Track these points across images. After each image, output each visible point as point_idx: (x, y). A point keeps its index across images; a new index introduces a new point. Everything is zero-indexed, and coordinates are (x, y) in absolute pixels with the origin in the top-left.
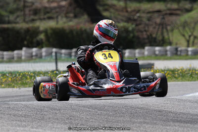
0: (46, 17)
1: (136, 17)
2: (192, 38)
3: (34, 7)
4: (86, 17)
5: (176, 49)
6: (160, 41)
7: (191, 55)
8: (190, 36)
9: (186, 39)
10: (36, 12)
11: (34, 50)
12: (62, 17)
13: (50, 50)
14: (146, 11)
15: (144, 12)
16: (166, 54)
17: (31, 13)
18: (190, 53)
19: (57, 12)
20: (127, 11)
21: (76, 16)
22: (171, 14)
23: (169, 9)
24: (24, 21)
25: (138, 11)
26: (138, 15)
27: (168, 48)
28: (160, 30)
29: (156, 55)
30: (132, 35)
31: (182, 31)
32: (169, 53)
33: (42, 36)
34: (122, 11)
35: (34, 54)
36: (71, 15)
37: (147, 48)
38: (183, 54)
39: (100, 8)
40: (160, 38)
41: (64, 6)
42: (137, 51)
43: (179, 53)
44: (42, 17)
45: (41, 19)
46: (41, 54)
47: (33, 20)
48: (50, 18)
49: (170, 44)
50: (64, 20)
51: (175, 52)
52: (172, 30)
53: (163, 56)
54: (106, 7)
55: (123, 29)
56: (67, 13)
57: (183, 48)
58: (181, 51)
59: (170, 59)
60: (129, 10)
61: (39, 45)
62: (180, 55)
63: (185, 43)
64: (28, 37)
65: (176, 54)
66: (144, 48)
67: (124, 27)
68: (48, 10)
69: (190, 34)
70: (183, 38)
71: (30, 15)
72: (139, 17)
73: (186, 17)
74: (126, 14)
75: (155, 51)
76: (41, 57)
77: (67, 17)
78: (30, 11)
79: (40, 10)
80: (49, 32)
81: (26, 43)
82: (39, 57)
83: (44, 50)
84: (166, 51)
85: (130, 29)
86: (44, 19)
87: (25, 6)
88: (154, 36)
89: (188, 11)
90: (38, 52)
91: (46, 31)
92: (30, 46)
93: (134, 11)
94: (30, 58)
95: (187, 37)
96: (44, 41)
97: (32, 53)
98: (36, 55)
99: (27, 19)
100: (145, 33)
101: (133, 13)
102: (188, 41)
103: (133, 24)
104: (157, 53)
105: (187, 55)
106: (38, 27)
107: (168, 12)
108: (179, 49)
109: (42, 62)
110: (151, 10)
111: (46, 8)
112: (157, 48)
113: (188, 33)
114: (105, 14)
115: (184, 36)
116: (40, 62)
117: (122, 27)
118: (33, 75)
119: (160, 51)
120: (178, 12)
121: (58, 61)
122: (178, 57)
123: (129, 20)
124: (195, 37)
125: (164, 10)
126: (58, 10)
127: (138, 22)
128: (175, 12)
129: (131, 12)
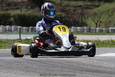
0: (14, 8)
1: (67, 9)
2: (99, 22)
3: (8, 2)
5: (90, 28)
6: (80, 24)
7: (98, 32)
8: (98, 21)
9: (95, 23)
10: (9, 5)
11: (7, 27)
12: (24, 8)
13: (16, 27)
14: (73, 6)
15: (72, 6)
16: (84, 32)
17: (6, 5)
18: (97, 31)
19: (21, 5)
20: (62, 6)
21: (32, 8)
22: (87, 8)
23: (86, 5)
24: (2, 10)
25: (68, 6)
26: (68, 8)
27: (85, 28)
28: (81, 17)
29: (78, 32)
30: (64, 19)
31: (93, 18)
32: (85, 31)
33: (12, 19)
34: (59, 5)
35: (7, 29)
36: (30, 7)
37: (72, 27)
38: (93, 32)
40: (81, 22)
41: (25, 2)
43: (91, 31)
44: (12, 8)
45: (12, 9)
46: (11, 29)
47: (7, 10)
48: (17, 9)
49: (86, 25)
50: (25, 10)
51: (89, 30)
52: (88, 18)
53: (82, 32)
55: (59, 16)
56: (27, 6)
57: (94, 28)
58: (92, 30)
59: (86, 34)
60: (63, 5)
61: (10, 24)
62: (92, 32)
63: (95, 25)
64: (4, 19)
65: (90, 31)
66: (71, 28)
67: (60, 15)
69: (98, 20)
70: (94, 22)
71: (5, 6)
72: (69, 9)
73: (95, 10)
74: (61, 7)
75: (77, 30)
76: (11, 31)
77: (27, 8)
78: (5, 4)
80: (16, 16)
81: (2, 22)
82: (10, 31)
83: (13, 27)
84: (84, 30)
85: (63, 16)
86: (14, 9)
87: (2, 1)
88: (77, 20)
89: (97, 6)
90: (10, 28)
91: (14, 16)
92: (5, 24)
93: (66, 6)
94: (5, 32)
95: (96, 22)
96: (13, 21)
97: (6, 29)
99: (4, 9)
100: (72, 19)
101: (65, 7)
102: (97, 24)
103: (65, 13)
104: (78, 30)
105: (96, 32)
106: (10, 14)
107: (85, 7)
108: (91, 29)
109: (12, 34)
110: (76, 5)
111: (15, 2)
112: (79, 28)
113: (96, 19)
115: (94, 21)
116: (10, 34)
117: (58, 15)
118: (6, 41)
119: (80, 29)
120: (91, 7)
121: (21, 34)
122: (90, 33)
123: (63, 11)
124: (101, 22)
125: (83, 6)
126: (22, 4)
127: (68, 12)
128: (89, 7)
129: (64, 6)
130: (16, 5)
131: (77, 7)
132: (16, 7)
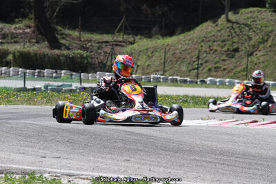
0: (12, 41)
1: (88, 46)
3: (3, 32)
4: (46, 42)
6: (109, 68)
10: (4, 36)
11: (4, 68)
13: (16, 69)
14: (97, 41)
20: (80, 41)
21: (38, 42)
22: (117, 45)
23: (116, 41)
25: (90, 41)
26: (90, 44)
28: (110, 58)
30: (86, 61)
33: (10, 57)
34: (77, 40)
35: (3, 72)
36: (34, 41)
39: (59, 37)
41: (28, 33)
42: (90, 75)
44: (9, 41)
45: (8, 43)
46: (10, 72)
47: (2, 43)
48: (16, 42)
50: (28, 44)
54: (64, 36)
55: (79, 56)
56: (30, 39)
60: (82, 39)
61: (8, 64)
66: (96, 73)
67: (79, 54)
68: (15, 35)
72: (91, 46)
74: (80, 43)
76: (9, 75)
77: (30, 42)
79: (8, 35)
80: (17, 54)
82: (7, 75)
83: (12, 69)
86: (11, 43)
88: (105, 62)
89: (132, 43)
90: (7, 71)
91: (14, 53)
93: (86, 40)
96: (12, 61)
97: (1, 71)
98: (5, 73)
100: (96, 60)
101: (86, 42)
106: (8, 50)
107: (115, 43)
110: (101, 41)
111: (13, 33)
112: (107, 74)
114: (63, 42)
120: (123, 44)
123: (83, 48)
125: (111, 42)
126: (23, 35)
128: (120, 44)
129: (84, 41)
130: (15, 38)
131: (102, 42)
132: (15, 40)
